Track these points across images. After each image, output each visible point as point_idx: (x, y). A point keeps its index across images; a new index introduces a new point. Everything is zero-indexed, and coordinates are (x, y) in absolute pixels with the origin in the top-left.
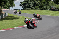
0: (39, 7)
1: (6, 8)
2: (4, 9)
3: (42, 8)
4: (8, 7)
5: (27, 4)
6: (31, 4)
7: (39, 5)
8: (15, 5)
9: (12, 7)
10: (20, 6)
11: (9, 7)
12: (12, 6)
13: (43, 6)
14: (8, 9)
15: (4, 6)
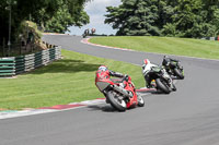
0: (179, 28)
1: (54, 29)
2: (46, 31)
3: (187, 30)
4: (62, 23)
5: (133, 14)
6: (147, 15)
7: (177, 20)
8: (87, 18)
9: (78, 25)
10: (107, 21)
11: (66, 23)
12: (76, 20)
13: (192, 23)
14: (61, 32)
15: (50, 22)
